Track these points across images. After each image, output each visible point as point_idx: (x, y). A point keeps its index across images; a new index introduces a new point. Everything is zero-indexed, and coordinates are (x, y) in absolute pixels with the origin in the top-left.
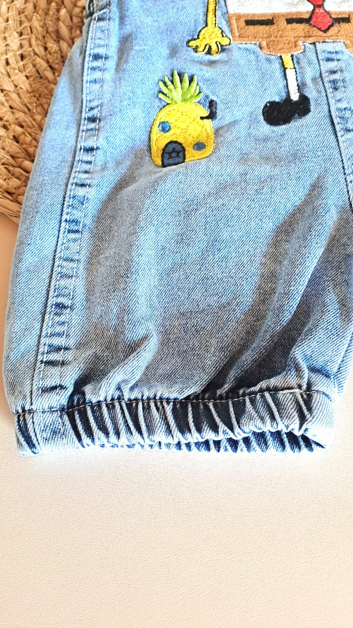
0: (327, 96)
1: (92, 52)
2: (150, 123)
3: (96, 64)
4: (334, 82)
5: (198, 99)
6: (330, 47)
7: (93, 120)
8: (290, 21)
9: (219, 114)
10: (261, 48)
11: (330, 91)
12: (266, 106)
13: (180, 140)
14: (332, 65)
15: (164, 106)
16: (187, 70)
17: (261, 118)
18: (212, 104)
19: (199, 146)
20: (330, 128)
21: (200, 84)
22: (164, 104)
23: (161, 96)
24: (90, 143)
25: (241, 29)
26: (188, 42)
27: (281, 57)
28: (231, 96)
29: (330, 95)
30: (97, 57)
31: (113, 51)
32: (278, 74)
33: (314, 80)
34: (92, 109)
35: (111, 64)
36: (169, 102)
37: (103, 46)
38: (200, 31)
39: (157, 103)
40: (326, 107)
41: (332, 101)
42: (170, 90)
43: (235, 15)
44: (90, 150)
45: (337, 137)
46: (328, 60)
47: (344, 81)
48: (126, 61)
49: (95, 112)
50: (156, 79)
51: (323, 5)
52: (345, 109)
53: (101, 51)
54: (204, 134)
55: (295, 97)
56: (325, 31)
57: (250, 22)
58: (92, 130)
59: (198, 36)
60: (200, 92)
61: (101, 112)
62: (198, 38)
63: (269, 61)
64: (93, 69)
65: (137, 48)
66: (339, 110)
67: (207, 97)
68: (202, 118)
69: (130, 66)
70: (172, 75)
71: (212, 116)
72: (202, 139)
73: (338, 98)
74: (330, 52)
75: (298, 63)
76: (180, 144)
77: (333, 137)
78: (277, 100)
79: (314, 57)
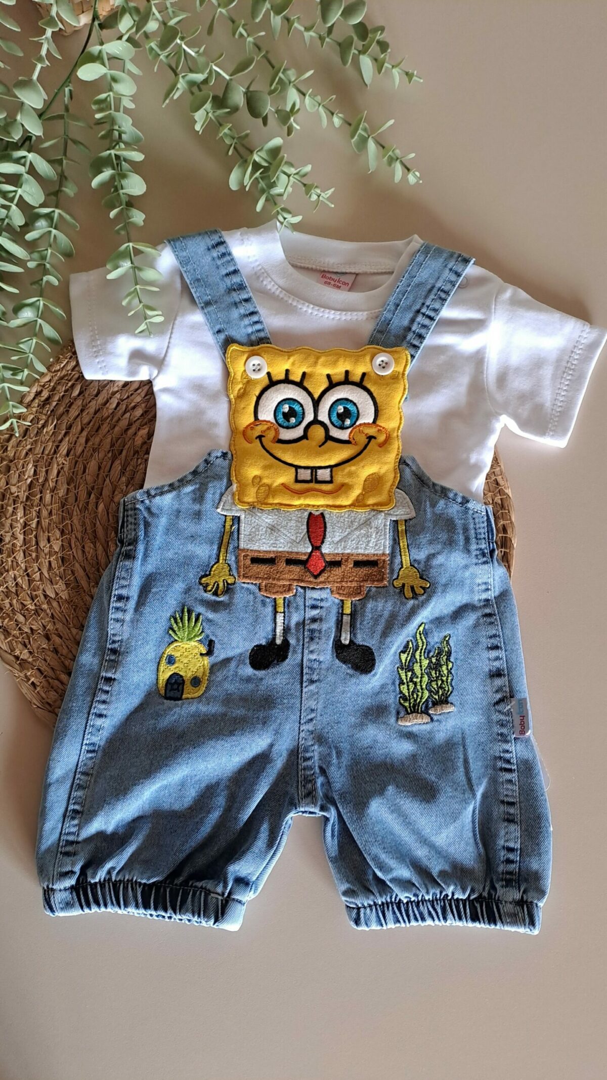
0: (303, 645)
1: (116, 593)
2: (159, 655)
3: (119, 605)
4: (312, 631)
5: (200, 638)
6: (316, 595)
7: (114, 651)
8: (290, 562)
9: (216, 652)
10: (260, 589)
11: (307, 640)
12: (253, 649)
13: (181, 673)
14: (314, 613)
15: (173, 642)
16: (195, 609)
17: (248, 661)
18: (211, 645)
19: (196, 681)
20: (298, 677)
21: (204, 624)
22: (172, 639)
23: (171, 632)
24: (109, 675)
25: (246, 568)
26: (201, 578)
27: (275, 599)
28: (226, 639)
29: (306, 645)
30: (120, 598)
31: (134, 592)
32: (269, 618)
33: (298, 624)
34: (114, 642)
35: (132, 604)
36: (177, 638)
37: (126, 586)
38: (212, 567)
39: (167, 639)
40: (300, 656)
41: (306, 652)
42: (179, 628)
43: (243, 550)
44: (109, 680)
45: (302, 687)
46: (314, 607)
47: (320, 631)
48: (144, 604)
49: (116, 645)
50: (169, 615)
51: (320, 547)
52: (315, 660)
53: (124, 592)
54: (202, 670)
55: (279, 641)
56: (316, 577)
57: (255, 560)
58: (112, 661)
59: (210, 571)
60: (202, 632)
61: (120, 646)
62: (210, 575)
63: (264, 603)
64: (117, 609)
65: (154, 590)
66: (310, 660)
67: (208, 636)
68: (201, 654)
69: (147, 610)
70: (183, 612)
71: (210, 653)
72: (199, 674)
73: (311, 649)
74: (315, 599)
75: (288, 606)
76: (181, 676)
77: (299, 686)
78: (264, 644)
79: (301, 603)
